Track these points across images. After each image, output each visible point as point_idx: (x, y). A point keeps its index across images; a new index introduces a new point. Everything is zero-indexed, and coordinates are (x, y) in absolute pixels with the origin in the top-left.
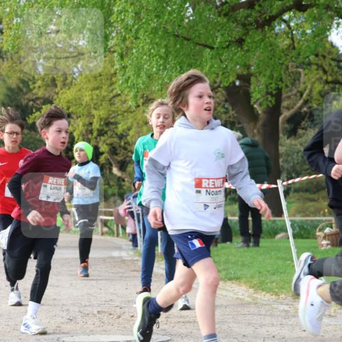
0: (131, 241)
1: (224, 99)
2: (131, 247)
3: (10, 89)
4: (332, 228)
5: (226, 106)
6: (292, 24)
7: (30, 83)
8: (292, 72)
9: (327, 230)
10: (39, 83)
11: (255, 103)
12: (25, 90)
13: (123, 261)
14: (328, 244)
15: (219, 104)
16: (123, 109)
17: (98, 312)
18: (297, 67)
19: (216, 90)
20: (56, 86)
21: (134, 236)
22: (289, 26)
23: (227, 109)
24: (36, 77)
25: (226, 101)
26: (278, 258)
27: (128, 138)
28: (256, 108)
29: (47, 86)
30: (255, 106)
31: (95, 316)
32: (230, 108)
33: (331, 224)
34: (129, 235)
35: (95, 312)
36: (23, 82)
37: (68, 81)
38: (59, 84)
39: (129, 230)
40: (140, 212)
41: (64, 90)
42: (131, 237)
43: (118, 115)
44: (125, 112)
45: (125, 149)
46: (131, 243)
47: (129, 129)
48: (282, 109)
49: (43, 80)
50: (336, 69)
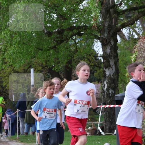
0: (5, 132)
1: (48, 72)
2: (5, 135)
4: (92, 127)
5: (49, 75)
6: (77, 41)
8: (76, 61)
9: (89, 128)
11: (61, 73)
14: (89, 134)
15: (46, 74)
16: (4, 76)
18: (78, 59)
19: (45, 68)
21: (7, 130)
22: (75, 42)
23: (49, 76)
25: (48, 73)
26: (68, 140)
27: (6, 87)
28: (61, 76)
30: (61, 75)
32: (50, 76)
33: (92, 125)
34: (5, 130)
40: (10, 120)
42: (6, 131)
43: (2, 78)
44: (5, 77)
45: (5, 92)
46: (6, 134)
48: (72, 76)
50: (94, 60)
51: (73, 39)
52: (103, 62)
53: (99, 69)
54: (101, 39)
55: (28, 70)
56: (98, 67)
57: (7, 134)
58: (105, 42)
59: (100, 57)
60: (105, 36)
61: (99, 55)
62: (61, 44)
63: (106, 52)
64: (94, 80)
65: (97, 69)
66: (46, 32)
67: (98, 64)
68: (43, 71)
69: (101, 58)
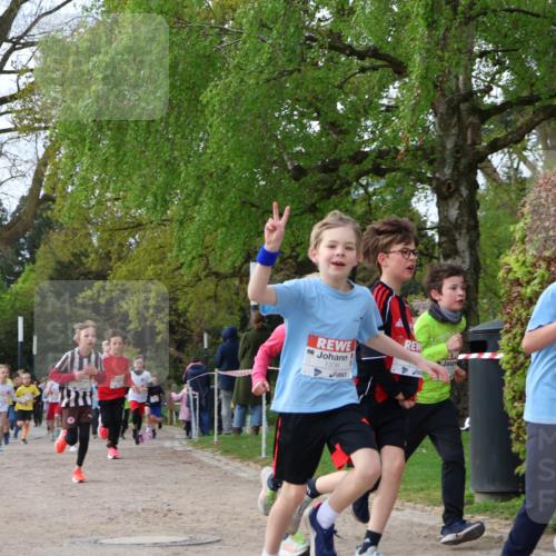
2: (184, 436)
3: (59, 263)
7: (83, 258)
10: (93, 256)
12: (76, 263)
13: (175, 452)
16: (182, 284)
17: (143, 510)
20: (110, 259)
22: (367, 192)
24: (89, 250)
27: (188, 314)
29: (101, 258)
31: (138, 515)
35: (140, 510)
36: (74, 255)
37: (124, 254)
38: (114, 257)
39: (183, 416)
41: (119, 264)
42: (184, 425)
44: (184, 286)
45: (183, 326)
47: (189, 305)
49: (97, 253)
51: (362, 186)
52: (440, 244)
53: (430, 261)
54: (434, 182)
55: (245, 267)
56: (427, 255)
57: (188, 434)
58: (444, 189)
59: (432, 229)
60: (445, 175)
61: (429, 225)
62: (329, 198)
63: (446, 217)
64: (413, 289)
65: (423, 262)
66: (290, 168)
67: (427, 249)
68: (282, 269)
69: (433, 232)
